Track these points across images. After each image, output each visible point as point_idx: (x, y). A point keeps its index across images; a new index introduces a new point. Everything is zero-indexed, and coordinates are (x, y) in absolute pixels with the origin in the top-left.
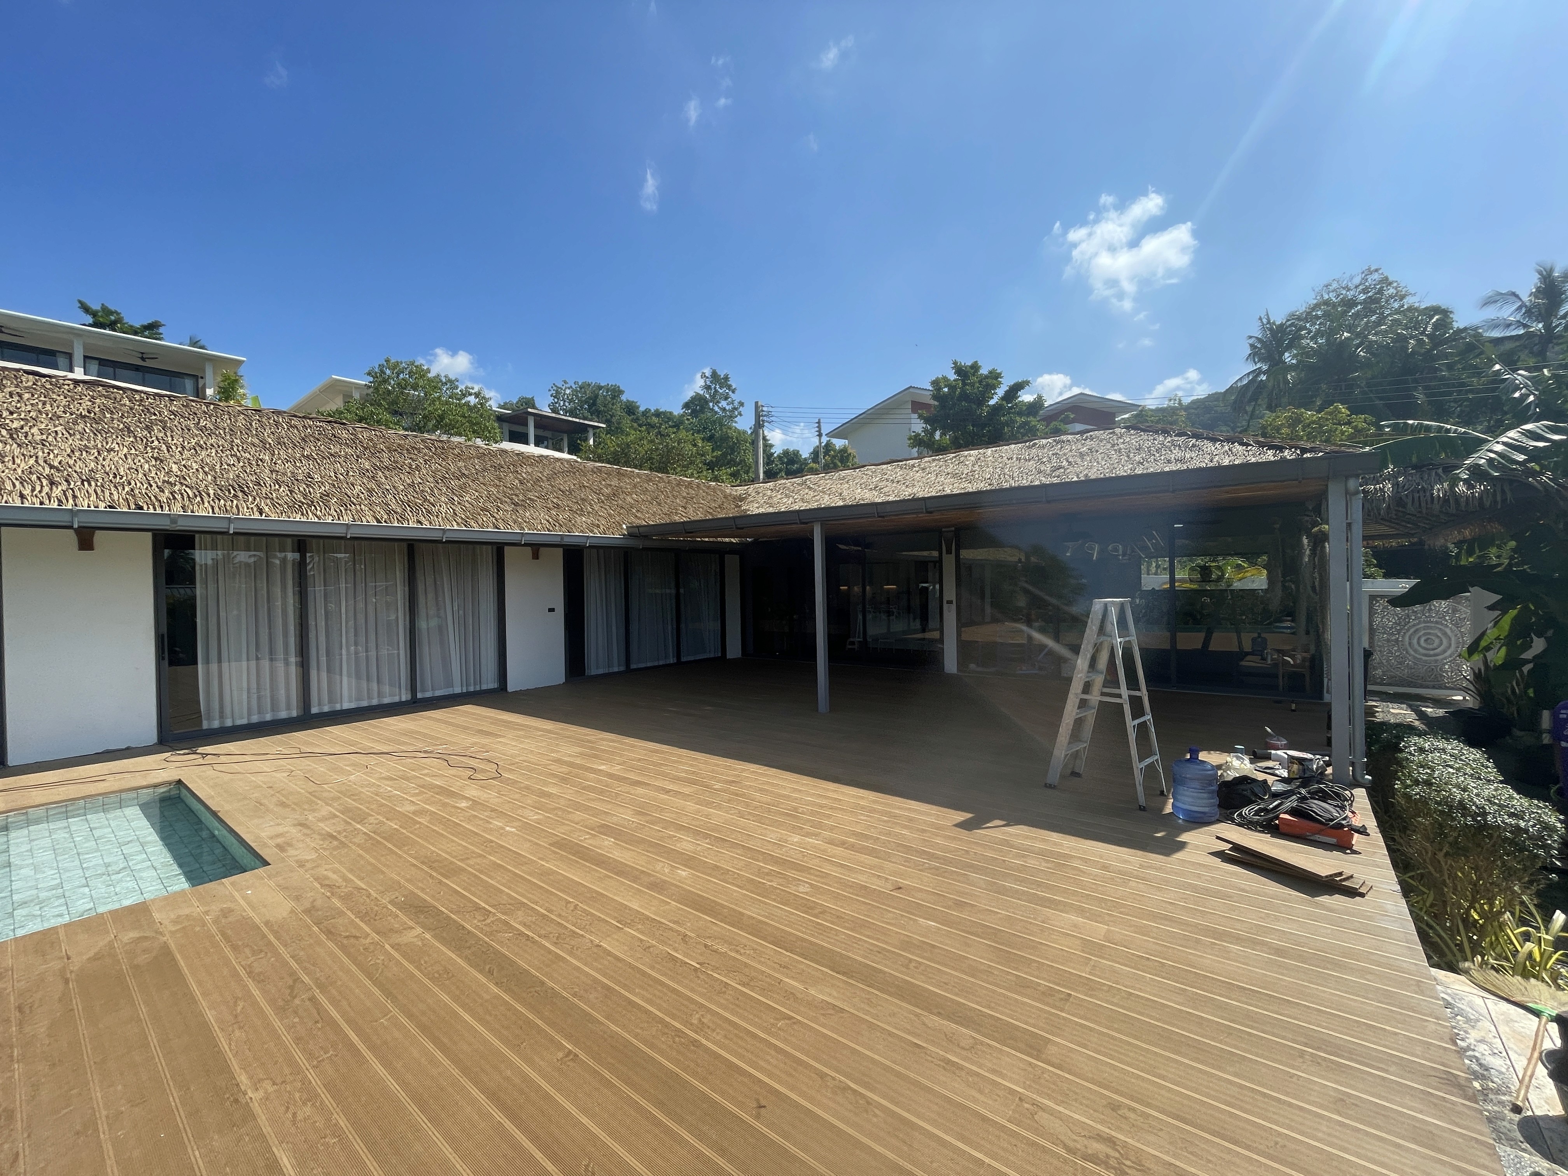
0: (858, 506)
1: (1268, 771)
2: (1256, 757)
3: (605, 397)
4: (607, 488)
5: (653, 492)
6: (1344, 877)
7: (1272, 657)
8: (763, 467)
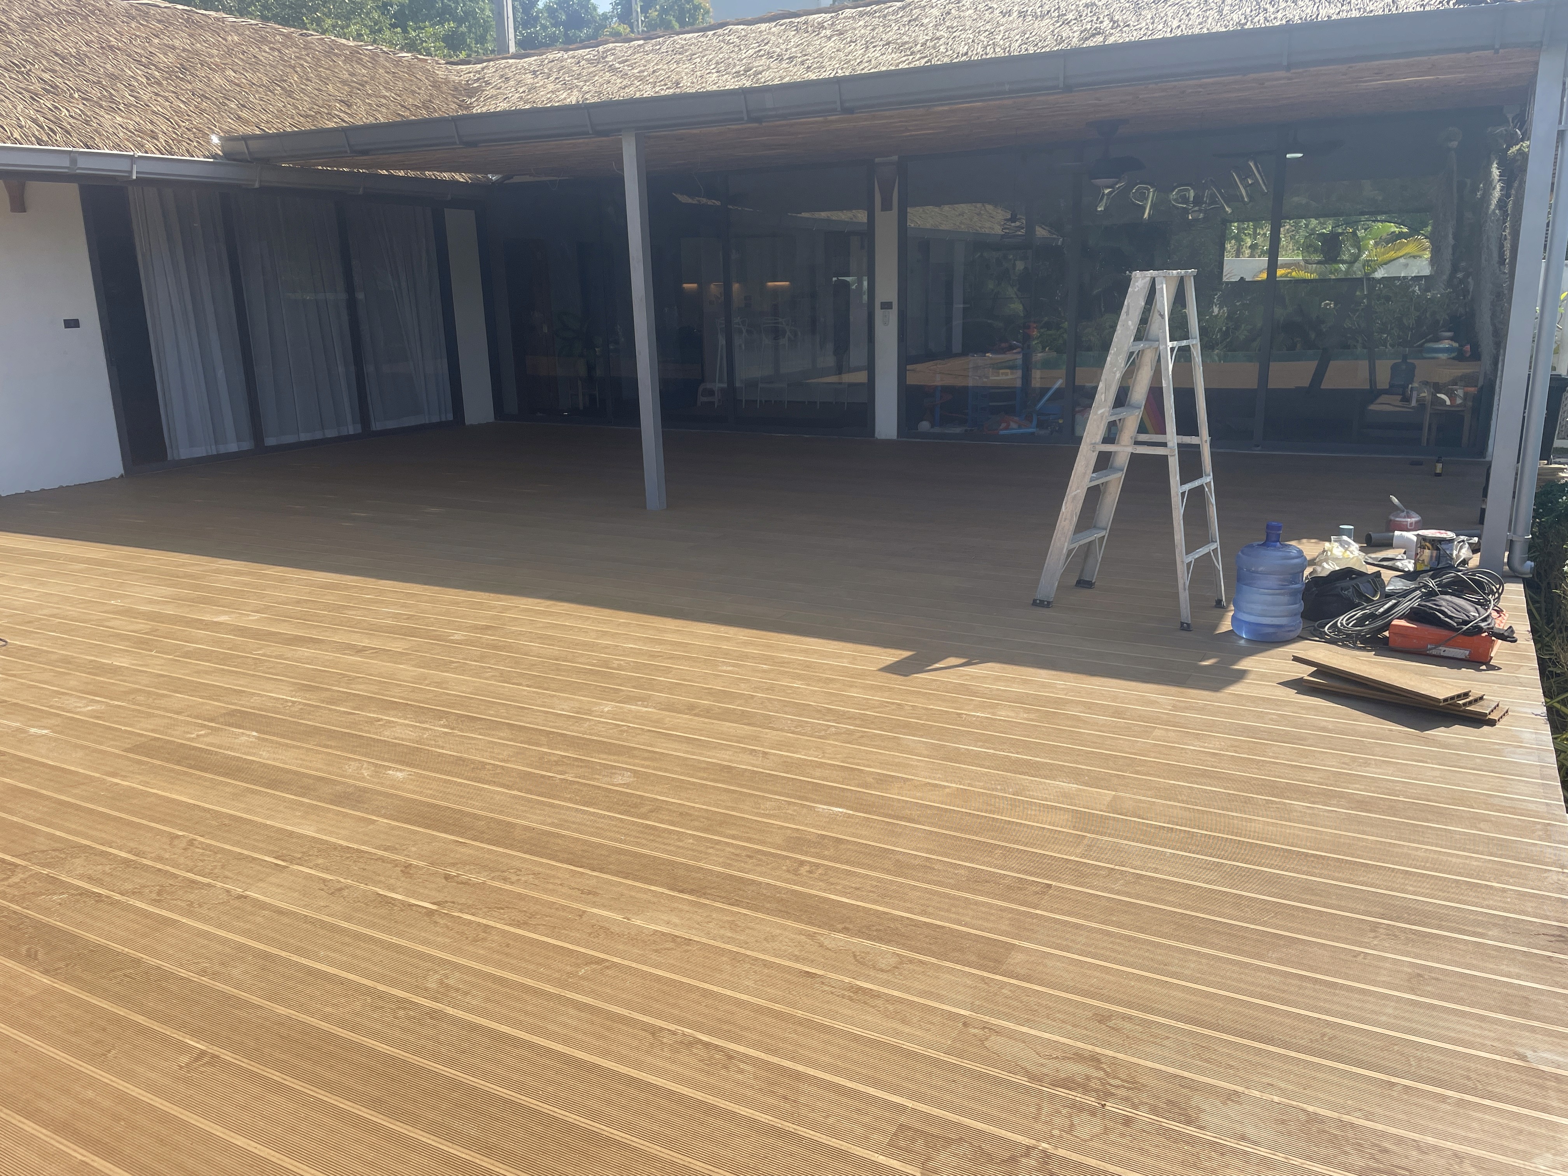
0: (709, 96)
1: (1385, 563)
2: (1370, 544)
4: (165, 54)
5: (271, 66)
6: (1471, 698)
7: (1420, 393)
8: (515, 32)
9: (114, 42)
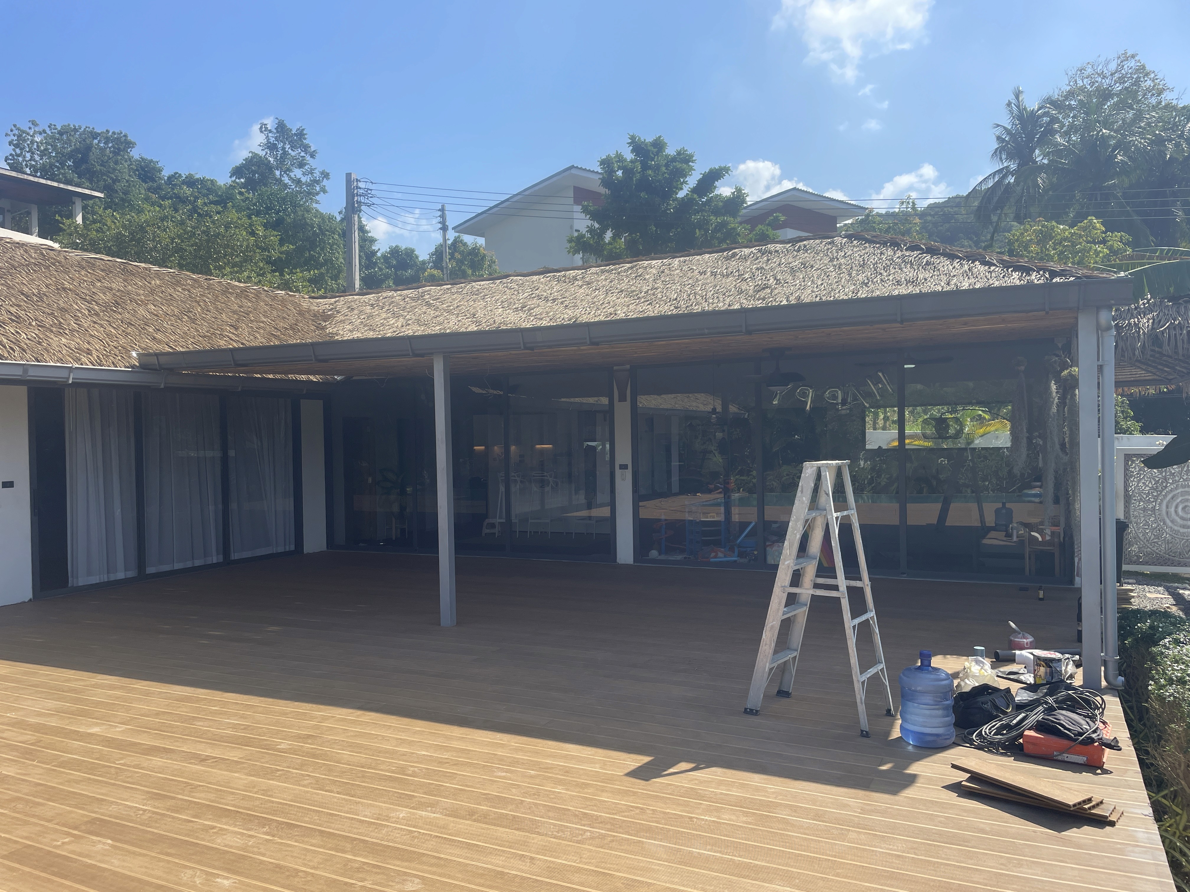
0: (498, 332)
1: (1012, 677)
2: (998, 660)
3: (102, 150)
4: (104, 293)
5: (182, 301)
6: (1094, 803)
7: (1018, 532)
8: (360, 271)
9: (67, 285)
